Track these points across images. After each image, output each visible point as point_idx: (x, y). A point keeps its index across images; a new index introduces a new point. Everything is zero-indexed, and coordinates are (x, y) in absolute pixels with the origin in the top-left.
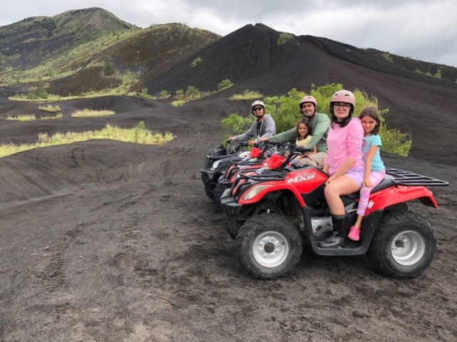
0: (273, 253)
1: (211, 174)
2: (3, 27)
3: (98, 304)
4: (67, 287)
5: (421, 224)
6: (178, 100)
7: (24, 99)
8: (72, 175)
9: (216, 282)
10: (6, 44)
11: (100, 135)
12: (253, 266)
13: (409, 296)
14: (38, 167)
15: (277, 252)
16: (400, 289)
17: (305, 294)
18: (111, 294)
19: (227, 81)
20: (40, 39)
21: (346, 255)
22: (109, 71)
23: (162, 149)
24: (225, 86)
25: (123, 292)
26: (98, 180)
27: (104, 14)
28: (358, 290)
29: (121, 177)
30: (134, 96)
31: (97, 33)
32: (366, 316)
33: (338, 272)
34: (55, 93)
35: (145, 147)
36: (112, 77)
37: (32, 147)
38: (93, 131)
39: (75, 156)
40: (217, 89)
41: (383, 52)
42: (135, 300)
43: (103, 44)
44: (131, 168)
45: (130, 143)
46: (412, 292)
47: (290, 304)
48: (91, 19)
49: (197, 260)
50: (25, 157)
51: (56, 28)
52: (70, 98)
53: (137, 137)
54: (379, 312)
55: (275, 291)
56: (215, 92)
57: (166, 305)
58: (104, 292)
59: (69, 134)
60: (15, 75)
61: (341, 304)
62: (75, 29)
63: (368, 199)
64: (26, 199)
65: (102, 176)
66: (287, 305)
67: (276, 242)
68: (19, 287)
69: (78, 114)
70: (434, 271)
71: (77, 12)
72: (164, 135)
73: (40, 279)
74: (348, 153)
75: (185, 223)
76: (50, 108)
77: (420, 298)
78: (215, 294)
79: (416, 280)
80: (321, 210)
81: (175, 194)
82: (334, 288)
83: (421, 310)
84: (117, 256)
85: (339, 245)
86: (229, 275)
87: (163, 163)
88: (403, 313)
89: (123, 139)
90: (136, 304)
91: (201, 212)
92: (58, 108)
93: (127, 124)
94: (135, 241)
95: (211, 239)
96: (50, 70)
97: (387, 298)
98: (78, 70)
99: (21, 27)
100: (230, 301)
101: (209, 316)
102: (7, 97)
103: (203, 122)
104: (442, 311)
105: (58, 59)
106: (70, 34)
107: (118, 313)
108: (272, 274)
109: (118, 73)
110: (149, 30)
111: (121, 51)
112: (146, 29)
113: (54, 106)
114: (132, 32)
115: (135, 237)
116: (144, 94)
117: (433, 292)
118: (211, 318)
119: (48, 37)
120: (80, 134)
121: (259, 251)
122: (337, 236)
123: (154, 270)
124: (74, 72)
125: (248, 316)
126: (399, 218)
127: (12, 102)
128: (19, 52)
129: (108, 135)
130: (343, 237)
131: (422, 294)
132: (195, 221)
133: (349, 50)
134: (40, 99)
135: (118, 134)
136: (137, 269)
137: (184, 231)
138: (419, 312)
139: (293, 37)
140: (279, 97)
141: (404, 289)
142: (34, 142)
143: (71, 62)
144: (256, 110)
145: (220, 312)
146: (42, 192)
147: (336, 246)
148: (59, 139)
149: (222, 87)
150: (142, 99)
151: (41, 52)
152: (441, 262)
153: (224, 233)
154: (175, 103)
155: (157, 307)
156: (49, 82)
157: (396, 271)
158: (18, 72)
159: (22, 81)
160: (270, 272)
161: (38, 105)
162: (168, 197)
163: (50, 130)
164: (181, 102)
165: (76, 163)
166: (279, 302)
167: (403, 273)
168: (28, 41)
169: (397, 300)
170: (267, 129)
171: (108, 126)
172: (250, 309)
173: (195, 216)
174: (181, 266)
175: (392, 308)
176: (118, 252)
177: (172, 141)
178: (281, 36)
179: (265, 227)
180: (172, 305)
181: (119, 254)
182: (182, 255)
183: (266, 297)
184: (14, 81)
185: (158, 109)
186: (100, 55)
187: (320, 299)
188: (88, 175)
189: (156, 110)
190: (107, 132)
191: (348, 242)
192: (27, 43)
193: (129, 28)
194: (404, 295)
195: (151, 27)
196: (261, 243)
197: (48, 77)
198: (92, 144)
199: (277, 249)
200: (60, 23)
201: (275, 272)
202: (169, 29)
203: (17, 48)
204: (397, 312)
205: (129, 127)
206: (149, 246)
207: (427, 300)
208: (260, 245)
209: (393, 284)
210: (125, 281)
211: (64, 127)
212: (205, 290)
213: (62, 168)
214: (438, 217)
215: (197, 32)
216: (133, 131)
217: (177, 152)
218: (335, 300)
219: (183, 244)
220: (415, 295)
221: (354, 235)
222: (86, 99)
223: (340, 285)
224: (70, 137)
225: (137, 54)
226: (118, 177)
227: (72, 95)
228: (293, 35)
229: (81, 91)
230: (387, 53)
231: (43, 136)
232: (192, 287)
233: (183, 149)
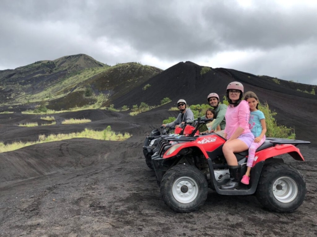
0: (187, 193)
1: (149, 148)
2: (21, 67)
3: (60, 225)
4: (40, 216)
5: (293, 172)
6: (134, 111)
7: (32, 113)
8: (59, 162)
9: (146, 214)
10: (23, 78)
11: (80, 135)
12: (172, 202)
13: (287, 223)
14: (36, 156)
15: (190, 192)
16: (281, 219)
17: (209, 221)
18: (70, 220)
19: (167, 98)
20: (44, 74)
21: (240, 194)
22: (88, 93)
23: (121, 143)
24: (165, 102)
25: (79, 218)
26: (77, 164)
27: (86, 58)
28: (249, 219)
29: (93, 163)
30: (104, 110)
31: (82, 69)
32: (254, 235)
33: (236, 208)
34: (52, 109)
35: (111, 143)
36: (90, 97)
37: (34, 143)
38: (76, 133)
39: (62, 149)
40: (160, 104)
41: (273, 78)
42: (87, 223)
43: (85, 77)
44: (100, 157)
45: (100, 140)
46: (289, 221)
47: (198, 226)
48: (78, 61)
49: (134, 202)
50: (28, 149)
51: (55, 67)
52: (62, 111)
53: (105, 137)
54: (263, 232)
55: (188, 220)
56: (159, 106)
57: (108, 226)
58: (66, 218)
59: (59, 135)
60: (27, 98)
61: (236, 227)
62: (67, 68)
63: (254, 156)
64: (27, 178)
65: (79, 162)
66: (195, 227)
67: (189, 185)
68: (8, 217)
69: (67, 122)
70: (307, 209)
71: (70, 57)
72: (124, 135)
73: (23, 212)
74: (239, 124)
75: (129, 182)
76: (48, 118)
77: (295, 225)
78: (144, 220)
79: (293, 214)
80: (222, 165)
81: (126, 167)
82: (231, 218)
83: (295, 231)
84: (79, 199)
85: (234, 188)
86: (156, 210)
87: (122, 153)
88: (281, 233)
89: (96, 138)
90: (87, 225)
91: (142, 176)
92: (53, 118)
93: (99, 128)
94: (93, 191)
95: (147, 190)
96: (50, 94)
97: (271, 224)
98: (68, 93)
99: (33, 67)
100: (154, 225)
101: (138, 232)
102: (20, 112)
103: (151, 126)
104: (311, 232)
105: (55, 87)
106: (64, 71)
107: (73, 230)
108: (187, 208)
109: (94, 95)
110: (116, 67)
111: (96, 81)
112: (113, 66)
113: (51, 117)
114: (104, 68)
115: (93, 189)
116: (111, 108)
117: (305, 221)
118: (139, 234)
119: (50, 73)
120: (67, 135)
121: (177, 191)
122: (233, 181)
123: (103, 207)
124: (65, 94)
125: (166, 233)
126: (276, 167)
127: (24, 115)
128: (30, 83)
129: (86, 135)
130: (238, 182)
131: (297, 222)
132: (138, 181)
133: (249, 77)
134: (42, 113)
135: (92, 135)
136: (91, 206)
137: (127, 186)
138: (293, 233)
139: (211, 69)
140: (200, 105)
141: (284, 219)
142: (36, 141)
143: (64, 88)
144: (180, 106)
145: (146, 230)
146: (37, 173)
147: (233, 188)
148: (52, 138)
149: (164, 102)
150: (110, 112)
151: (45, 83)
152: (313, 204)
153: (156, 187)
154: (132, 114)
155: (101, 227)
156: (48, 102)
157: (278, 206)
158: (29, 95)
159: (31, 101)
160: (185, 206)
161: (40, 116)
162: (121, 169)
163: (47, 132)
164: (136, 113)
165: (62, 153)
166: (190, 225)
167: (283, 208)
168: (37, 76)
169: (278, 225)
170: (187, 118)
171: (86, 129)
172: (168, 228)
173: (137, 178)
174: (123, 205)
175: (274, 230)
176: (80, 197)
177: (129, 139)
178: (203, 68)
179: (180, 173)
180: (113, 226)
181: (81, 198)
182: (125, 199)
183: (181, 222)
184: (26, 102)
185: (121, 118)
186: (83, 83)
187: (220, 224)
188: (70, 162)
189: (119, 118)
190: (85, 134)
191: (241, 186)
192: (36, 77)
193: (102, 66)
194: (283, 223)
195: (117, 65)
196: (178, 185)
197: (48, 98)
198: (74, 141)
199: (190, 190)
200: (58, 64)
201: (189, 206)
202: (129, 66)
203: (30, 80)
204: (277, 232)
205: (100, 130)
206: (102, 194)
207: (300, 226)
208: (178, 187)
209: (276, 216)
210: (82, 213)
211: (56, 131)
212: (138, 218)
213: (52, 157)
214: (313, 178)
215: (147, 67)
216: (102, 133)
217: (132, 145)
218: (232, 225)
219: (125, 192)
220: (291, 223)
221: (245, 180)
222: (72, 112)
223: (236, 216)
224: (60, 137)
225: (107, 82)
226: (90, 163)
227: (63, 110)
228: (211, 68)
229: (69, 107)
230: (276, 79)
231: (42, 137)
232: (129, 216)
233: (136, 143)
